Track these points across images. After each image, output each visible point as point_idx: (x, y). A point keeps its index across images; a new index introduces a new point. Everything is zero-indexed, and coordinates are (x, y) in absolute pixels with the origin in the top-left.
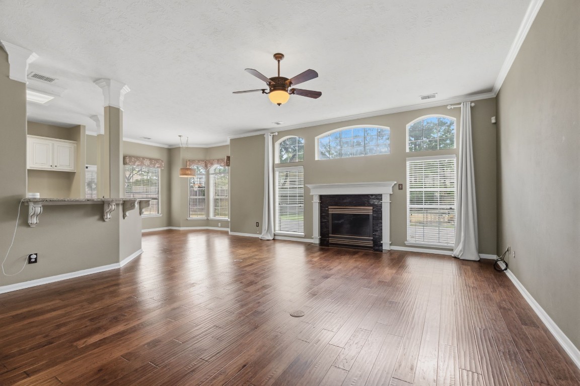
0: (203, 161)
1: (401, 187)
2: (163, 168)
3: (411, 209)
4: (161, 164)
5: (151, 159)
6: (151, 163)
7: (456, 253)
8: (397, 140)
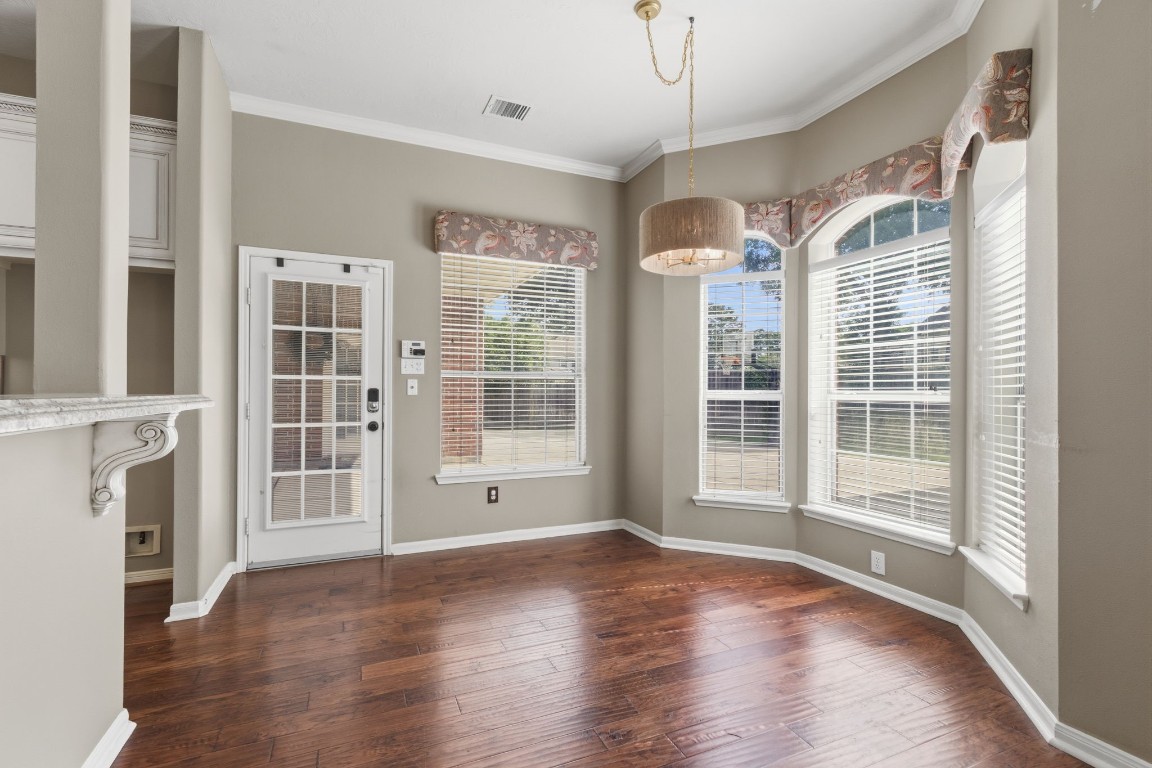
0: (774, 201)
2: (593, 266)
4: (586, 248)
5: (541, 228)
6: (542, 243)
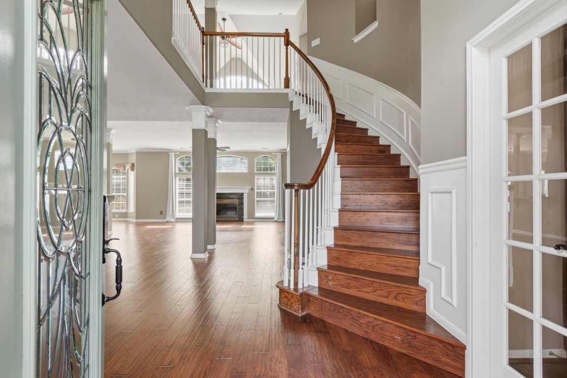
1: (253, 189)
3: (258, 201)
7: (276, 219)
8: (251, 167)
